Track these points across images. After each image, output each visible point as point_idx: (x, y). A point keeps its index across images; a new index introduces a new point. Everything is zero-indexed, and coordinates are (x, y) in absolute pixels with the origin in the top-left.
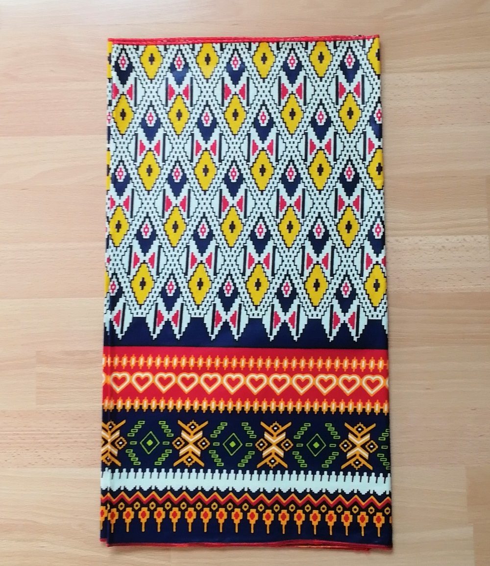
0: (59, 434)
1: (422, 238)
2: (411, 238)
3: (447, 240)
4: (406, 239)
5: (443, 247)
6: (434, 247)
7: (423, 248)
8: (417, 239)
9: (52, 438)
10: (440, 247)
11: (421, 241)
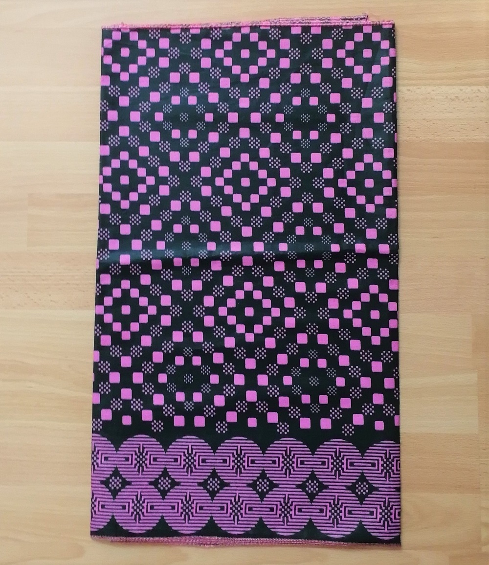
0: (50, 276)
1: (434, 88)
2: (423, 87)
3: (461, 90)
4: (418, 88)
5: (457, 97)
6: (447, 97)
7: (435, 98)
8: (429, 89)
9: (43, 280)
10: (453, 97)
11: (433, 91)
